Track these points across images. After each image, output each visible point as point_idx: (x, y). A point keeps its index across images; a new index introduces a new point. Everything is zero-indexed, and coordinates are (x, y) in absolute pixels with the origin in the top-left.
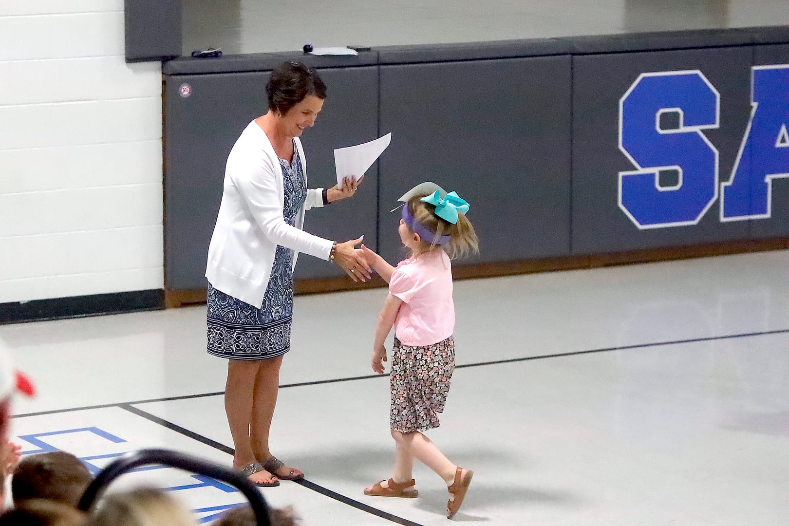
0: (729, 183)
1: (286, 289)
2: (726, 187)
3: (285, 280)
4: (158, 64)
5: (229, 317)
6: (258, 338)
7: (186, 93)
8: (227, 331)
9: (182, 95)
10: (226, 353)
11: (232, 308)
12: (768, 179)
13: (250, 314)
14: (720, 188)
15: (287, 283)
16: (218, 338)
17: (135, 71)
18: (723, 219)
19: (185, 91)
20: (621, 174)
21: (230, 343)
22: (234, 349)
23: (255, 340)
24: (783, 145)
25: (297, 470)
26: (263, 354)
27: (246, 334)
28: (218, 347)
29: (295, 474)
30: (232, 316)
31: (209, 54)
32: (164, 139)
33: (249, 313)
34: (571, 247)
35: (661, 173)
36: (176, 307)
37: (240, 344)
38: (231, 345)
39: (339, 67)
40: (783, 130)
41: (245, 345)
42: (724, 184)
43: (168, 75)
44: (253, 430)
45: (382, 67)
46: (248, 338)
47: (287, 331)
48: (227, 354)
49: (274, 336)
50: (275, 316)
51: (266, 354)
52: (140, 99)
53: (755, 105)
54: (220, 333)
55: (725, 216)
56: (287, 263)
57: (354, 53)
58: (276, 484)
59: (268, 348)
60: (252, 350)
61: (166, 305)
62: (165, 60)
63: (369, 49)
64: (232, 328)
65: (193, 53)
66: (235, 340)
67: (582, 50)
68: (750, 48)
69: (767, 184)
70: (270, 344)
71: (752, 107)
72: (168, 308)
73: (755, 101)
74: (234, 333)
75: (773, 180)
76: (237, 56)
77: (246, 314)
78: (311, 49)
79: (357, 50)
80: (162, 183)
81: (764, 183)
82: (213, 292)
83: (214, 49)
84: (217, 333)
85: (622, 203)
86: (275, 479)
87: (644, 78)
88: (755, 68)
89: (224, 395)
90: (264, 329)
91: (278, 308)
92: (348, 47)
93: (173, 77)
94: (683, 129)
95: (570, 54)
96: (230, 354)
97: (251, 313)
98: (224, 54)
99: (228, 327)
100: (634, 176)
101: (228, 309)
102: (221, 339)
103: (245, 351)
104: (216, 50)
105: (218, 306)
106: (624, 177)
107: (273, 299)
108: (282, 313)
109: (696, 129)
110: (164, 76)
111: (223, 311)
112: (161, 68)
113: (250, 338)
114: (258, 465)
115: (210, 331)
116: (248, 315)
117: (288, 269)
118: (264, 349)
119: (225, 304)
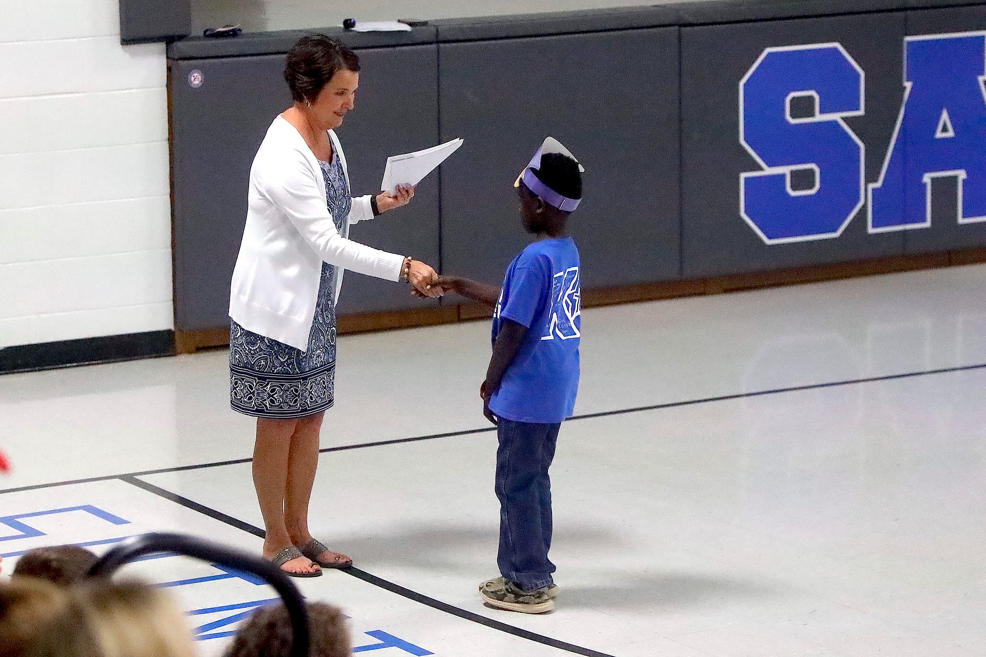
0: (878, 185)
1: (328, 328)
2: (873, 190)
3: (327, 317)
4: (162, 46)
5: (260, 365)
6: (296, 391)
7: (196, 82)
8: (259, 382)
9: (192, 85)
10: (257, 411)
11: (265, 354)
12: (927, 178)
13: (287, 361)
14: (867, 192)
15: (329, 320)
16: (247, 392)
17: (133, 55)
18: (871, 230)
19: (196, 79)
20: (743, 176)
21: (262, 398)
22: (268, 405)
23: (293, 393)
24: (945, 135)
25: (343, 556)
26: (302, 411)
27: (283, 385)
28: (247, 403)
29: (341, 561)
30: (264, 363)
31: (226, 32)
32: (171, 140)
33: (286, 359)
34: (681, 268)
35: (792, 172)
36: (190, 352)
37: (274, 398)
38: (264, 401)
39: (388, 46)
40: (945, 116)
41: (281, 399)
42: (871, 186)
43: (174, 59)
44: (289, 505)
45: (442, 45)
46: (285, 390)
47: (331, 380)
48: (259, 411)
49: (315, 388)
50: (316, 362)
51: (306, 410)
52: (139, 90)
53: (908, 85)
54: (250, 386)
55: (874, 226)
56: (329, 295)
57: (407, 28)
58: (317, 574)
59: (309, 403)
60: (290, 405)
61: (179, 351)
62: (170, 41)
63: (425, 24)
64: (265, 379)
65: (205, 32)
66: (269, 393)
67: (691, 20)
68: (901, 15)
69: (925, 185)
70: (311, 398)
71: (905, 88)
72: (181, 353)
73: (908, 80)
74: (267, 385)
75: (934, 180)
76: (261, 34)
77: (282, 360)
78: (353, 25)
79: (410, 24)
80: (169, 196)
81: (921, 183)
82: (239, 334)
83: (230, 26)
84: (246, 386)
85: (745, 212)
86: (316, 567)
87: (770, 54)
88: (908, 39)
89: (252, 463)
90: (304, 379)
91: (319, 351)
92: (399, 21)
93: (180, 62)
94: (819, 117)
95: (676, 25)
96: (262, 411)
97: (288, 359)
98: (244, 31)
99: (260, 378)
100: (760, 178)
101: (259, 355)
102: (251, 393)
103: (281, 407)
104: (234, 27)
105: (247, 351)
106: (747, 180)
107: (314, 340)
108: (323, 358)
109: (836, 117)
110: (169, 60)
111: (253, 357)
112: (165, 51)
113: (287, 391)
114: (294, 549)
115: (236, 383)
116: (285, 362)
117: (329, 303)
118: (304, 404)
119: (255, 348)
